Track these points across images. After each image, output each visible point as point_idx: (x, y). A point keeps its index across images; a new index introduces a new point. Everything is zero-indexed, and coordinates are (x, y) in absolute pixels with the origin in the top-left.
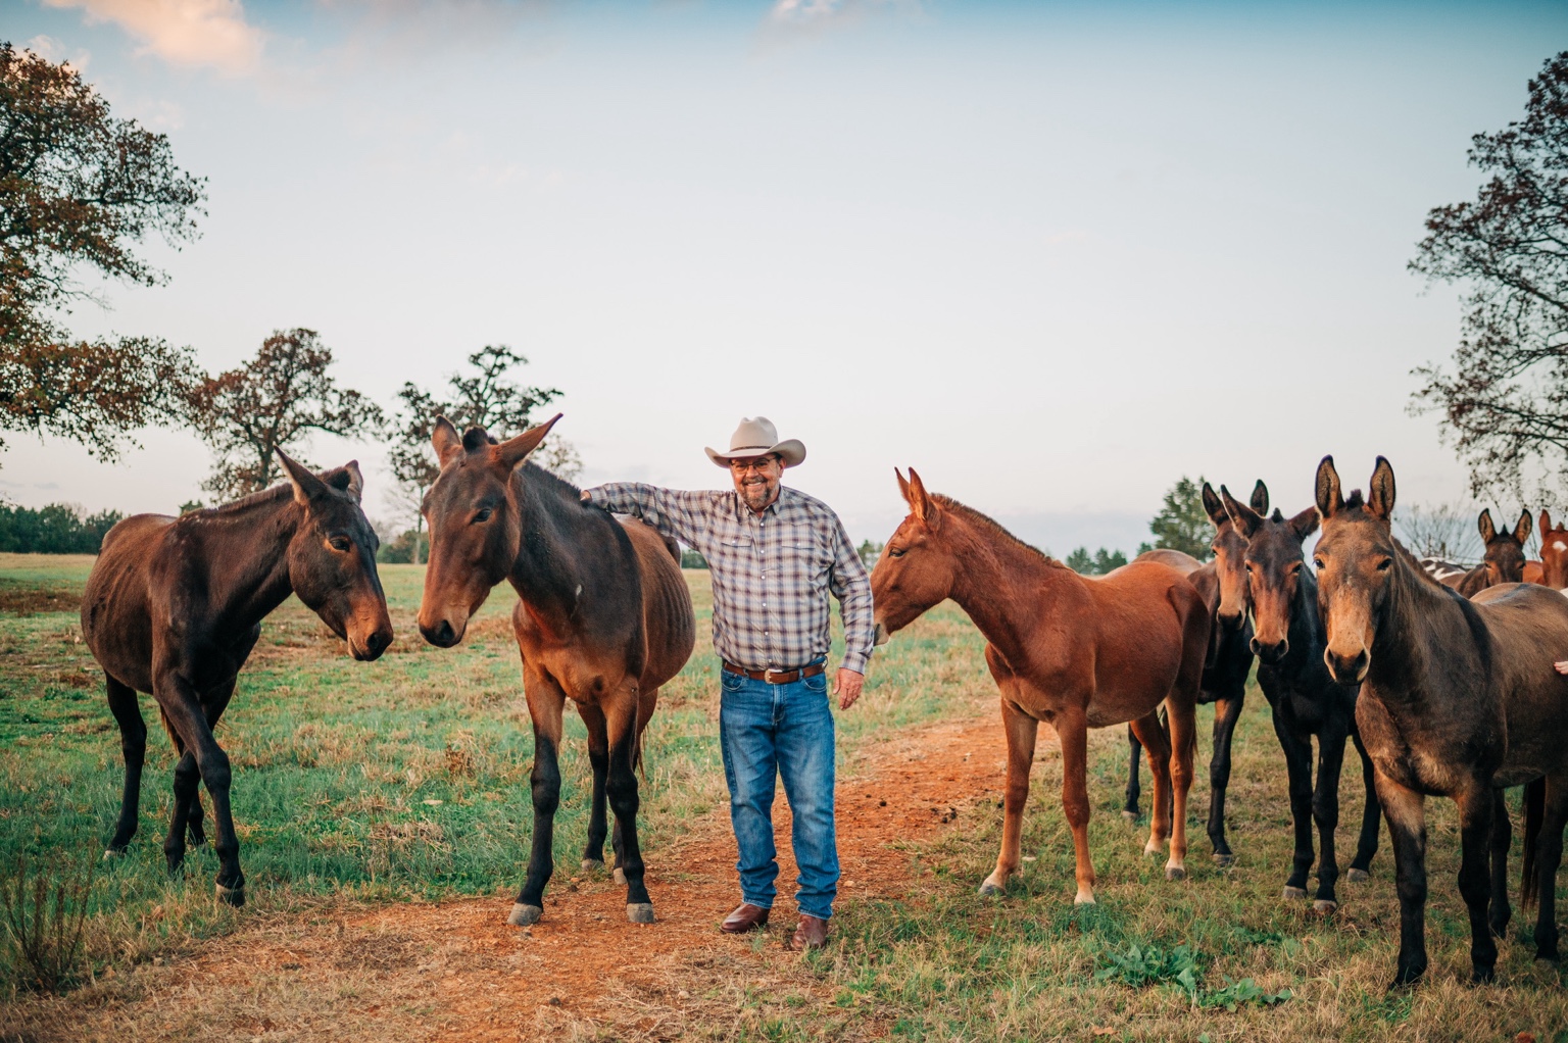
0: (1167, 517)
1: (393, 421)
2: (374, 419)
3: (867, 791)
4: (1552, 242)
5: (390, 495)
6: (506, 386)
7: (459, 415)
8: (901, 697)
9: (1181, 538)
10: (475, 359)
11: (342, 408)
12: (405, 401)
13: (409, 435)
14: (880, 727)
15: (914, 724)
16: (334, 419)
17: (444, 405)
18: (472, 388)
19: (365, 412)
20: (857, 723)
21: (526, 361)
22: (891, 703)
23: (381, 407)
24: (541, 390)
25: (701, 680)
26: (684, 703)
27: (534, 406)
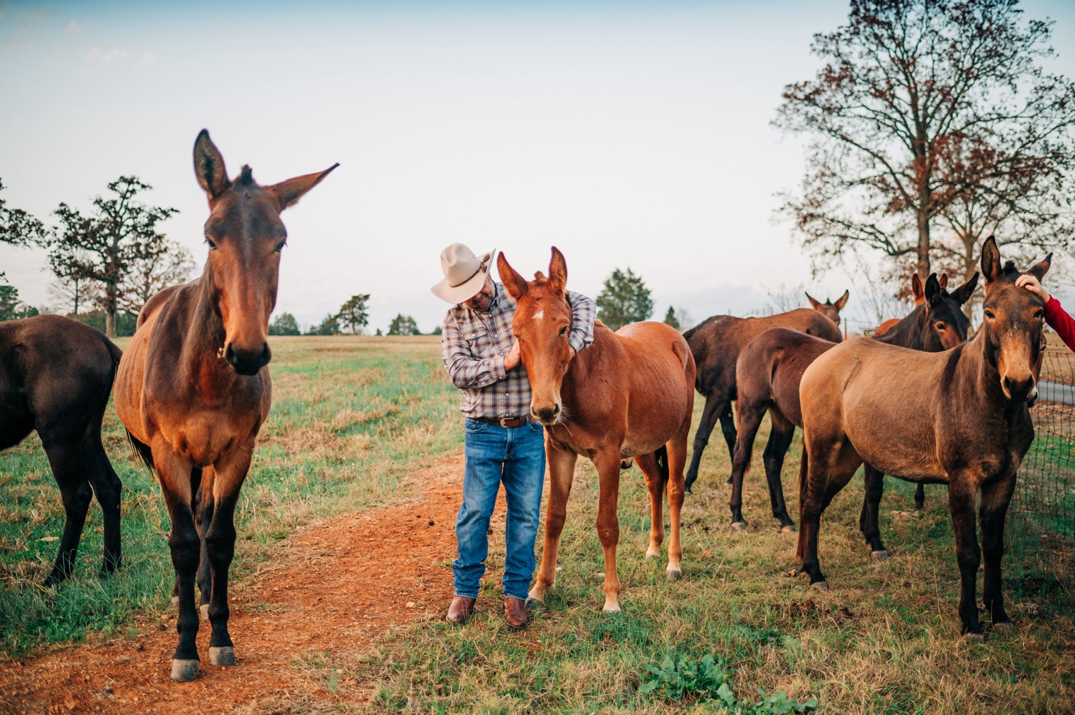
0: (605, 295)
1: (51, 232)
2: (37, 231)
3: (417, 512)
4: (864, 109)
5: (53, 288)
6: (136, 206)
7: (101, 227)
8: (435, 431)
9: (615, 309)
10: (113, 186)
11: (12, 223)
12: (60, 217)
13: (64, 243)
14: (422, 454)
15: (448, 452)
16: (6, 231)
17: (90, 220)
18: (111, 207)
19: (30, 226)
20: (404, 452)
21: (151, 188)
22: (429, 436)
23: (42, 222)
24: (163, 209)
25: (281, 421)
26: (269, 439)
27: (158, 220)
